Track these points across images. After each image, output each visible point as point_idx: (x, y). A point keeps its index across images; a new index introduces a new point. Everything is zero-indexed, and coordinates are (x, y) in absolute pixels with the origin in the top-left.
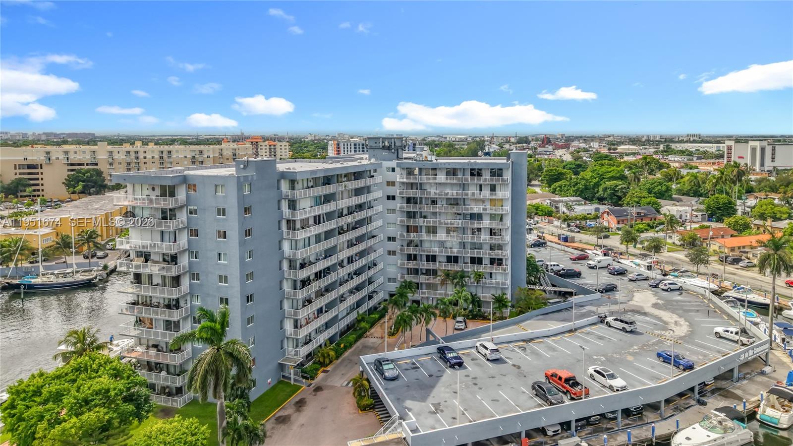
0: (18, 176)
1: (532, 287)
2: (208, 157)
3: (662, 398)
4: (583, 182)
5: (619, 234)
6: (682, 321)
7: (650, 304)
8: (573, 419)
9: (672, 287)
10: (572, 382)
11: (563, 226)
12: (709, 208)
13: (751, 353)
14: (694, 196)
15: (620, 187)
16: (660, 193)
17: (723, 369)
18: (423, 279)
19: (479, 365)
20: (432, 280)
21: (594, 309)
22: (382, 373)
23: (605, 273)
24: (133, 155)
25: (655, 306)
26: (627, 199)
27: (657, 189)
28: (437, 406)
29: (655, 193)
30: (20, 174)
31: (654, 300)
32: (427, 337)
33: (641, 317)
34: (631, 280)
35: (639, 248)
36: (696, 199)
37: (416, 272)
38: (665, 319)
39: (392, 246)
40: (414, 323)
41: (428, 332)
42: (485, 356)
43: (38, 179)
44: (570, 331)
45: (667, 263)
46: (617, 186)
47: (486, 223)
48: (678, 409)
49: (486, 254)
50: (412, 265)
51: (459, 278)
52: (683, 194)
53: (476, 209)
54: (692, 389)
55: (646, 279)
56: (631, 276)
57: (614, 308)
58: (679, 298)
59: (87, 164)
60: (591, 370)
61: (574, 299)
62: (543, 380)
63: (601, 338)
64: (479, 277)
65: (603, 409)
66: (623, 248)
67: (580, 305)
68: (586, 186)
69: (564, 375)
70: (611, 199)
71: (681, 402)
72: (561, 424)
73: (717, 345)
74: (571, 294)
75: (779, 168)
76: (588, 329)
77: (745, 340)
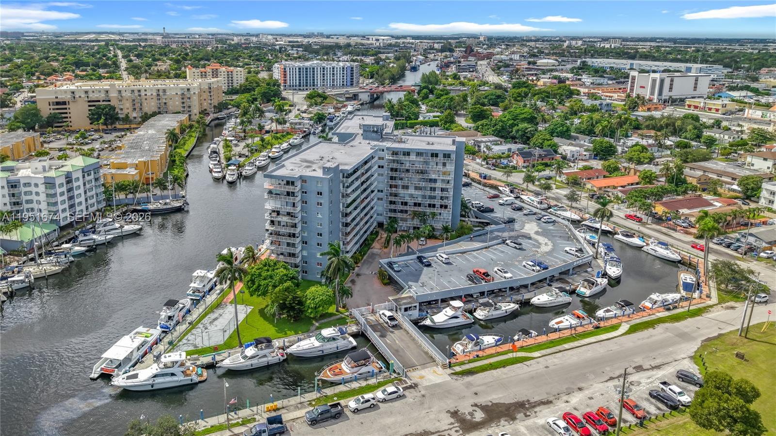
0: (53, 112)
1: (463, 219)
2: (194, 93)
3: (529, 282)
4: (501, 124)
5: (523, 172)
6: (549, 243)
7: (533, 232)
8: (486, 290)
9: (549, 220)
10: (486, 274)
11: (483, 163)
12: (595, 149)
13: (581, 261)
14: (588, 135)
15: (529, 130)
16: (561, 133)
17: (563, 270)
18: (399, 215)
19: (439, 265)
20: (405, 216)
21: (500, 234)
22: (393, 269)
23: (509, 208)
24: (137, 94)
25: (537, 233)
26: (533, 141)
27: (559, 129)
28: (423, 283)
29: (557, 133)
30: (53, 109)
31: (536, 229)
32: (408, 250)
33: (527, 240)
34: (525, 215)
35: (536, 185)
36: (589, 138)
37: (395, 211)
38: (540, 241)
39: (380, 195)
40: (402, 243)
41: (408, 247)
42: (442, 261)
43: (66, 113)
44: (486, 248)
45: (553, 199)
46: (527, 129)
47: (439, 185)
48: (537, 288)
49: (438, 202)
50: (393, 207)
51: (422, 217)
52: (581, 132)
53: (433, 176)
54: (546, 279)
55: (535, 214)
56: (525, 212)
57: (512, 234)
58: (552, 228)
59: (104, 101)
60: (496, 269)
61: (488, 228)
62: (472, 273)
63: (503, 252)
64: (434, 214)
65: (500, 287)
66: (524, 186)
67: (492, 232)
68: (502, 126)
69: (483, 271)
70: (522, 138)
71: (540, 284)
72: (480, 293)
73: (564, 256)
74: (488, 224)
75: (674, 97)
76: (496, 247)
77: (579, 255)
